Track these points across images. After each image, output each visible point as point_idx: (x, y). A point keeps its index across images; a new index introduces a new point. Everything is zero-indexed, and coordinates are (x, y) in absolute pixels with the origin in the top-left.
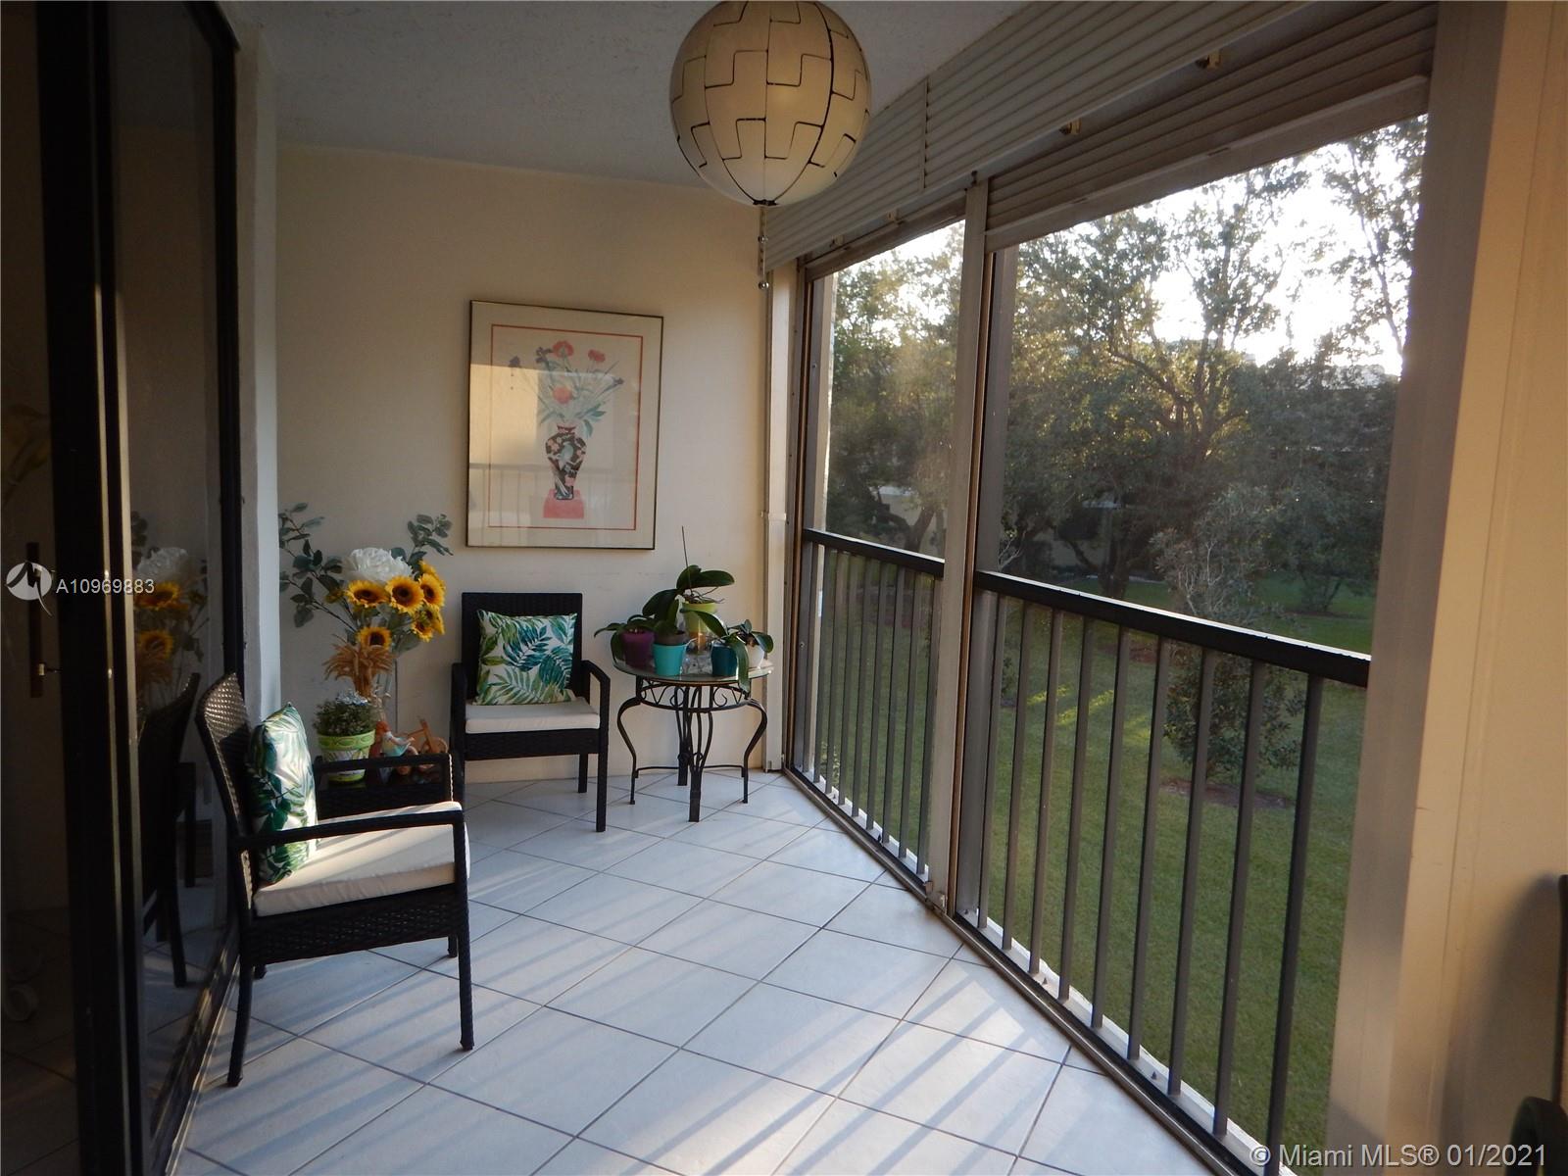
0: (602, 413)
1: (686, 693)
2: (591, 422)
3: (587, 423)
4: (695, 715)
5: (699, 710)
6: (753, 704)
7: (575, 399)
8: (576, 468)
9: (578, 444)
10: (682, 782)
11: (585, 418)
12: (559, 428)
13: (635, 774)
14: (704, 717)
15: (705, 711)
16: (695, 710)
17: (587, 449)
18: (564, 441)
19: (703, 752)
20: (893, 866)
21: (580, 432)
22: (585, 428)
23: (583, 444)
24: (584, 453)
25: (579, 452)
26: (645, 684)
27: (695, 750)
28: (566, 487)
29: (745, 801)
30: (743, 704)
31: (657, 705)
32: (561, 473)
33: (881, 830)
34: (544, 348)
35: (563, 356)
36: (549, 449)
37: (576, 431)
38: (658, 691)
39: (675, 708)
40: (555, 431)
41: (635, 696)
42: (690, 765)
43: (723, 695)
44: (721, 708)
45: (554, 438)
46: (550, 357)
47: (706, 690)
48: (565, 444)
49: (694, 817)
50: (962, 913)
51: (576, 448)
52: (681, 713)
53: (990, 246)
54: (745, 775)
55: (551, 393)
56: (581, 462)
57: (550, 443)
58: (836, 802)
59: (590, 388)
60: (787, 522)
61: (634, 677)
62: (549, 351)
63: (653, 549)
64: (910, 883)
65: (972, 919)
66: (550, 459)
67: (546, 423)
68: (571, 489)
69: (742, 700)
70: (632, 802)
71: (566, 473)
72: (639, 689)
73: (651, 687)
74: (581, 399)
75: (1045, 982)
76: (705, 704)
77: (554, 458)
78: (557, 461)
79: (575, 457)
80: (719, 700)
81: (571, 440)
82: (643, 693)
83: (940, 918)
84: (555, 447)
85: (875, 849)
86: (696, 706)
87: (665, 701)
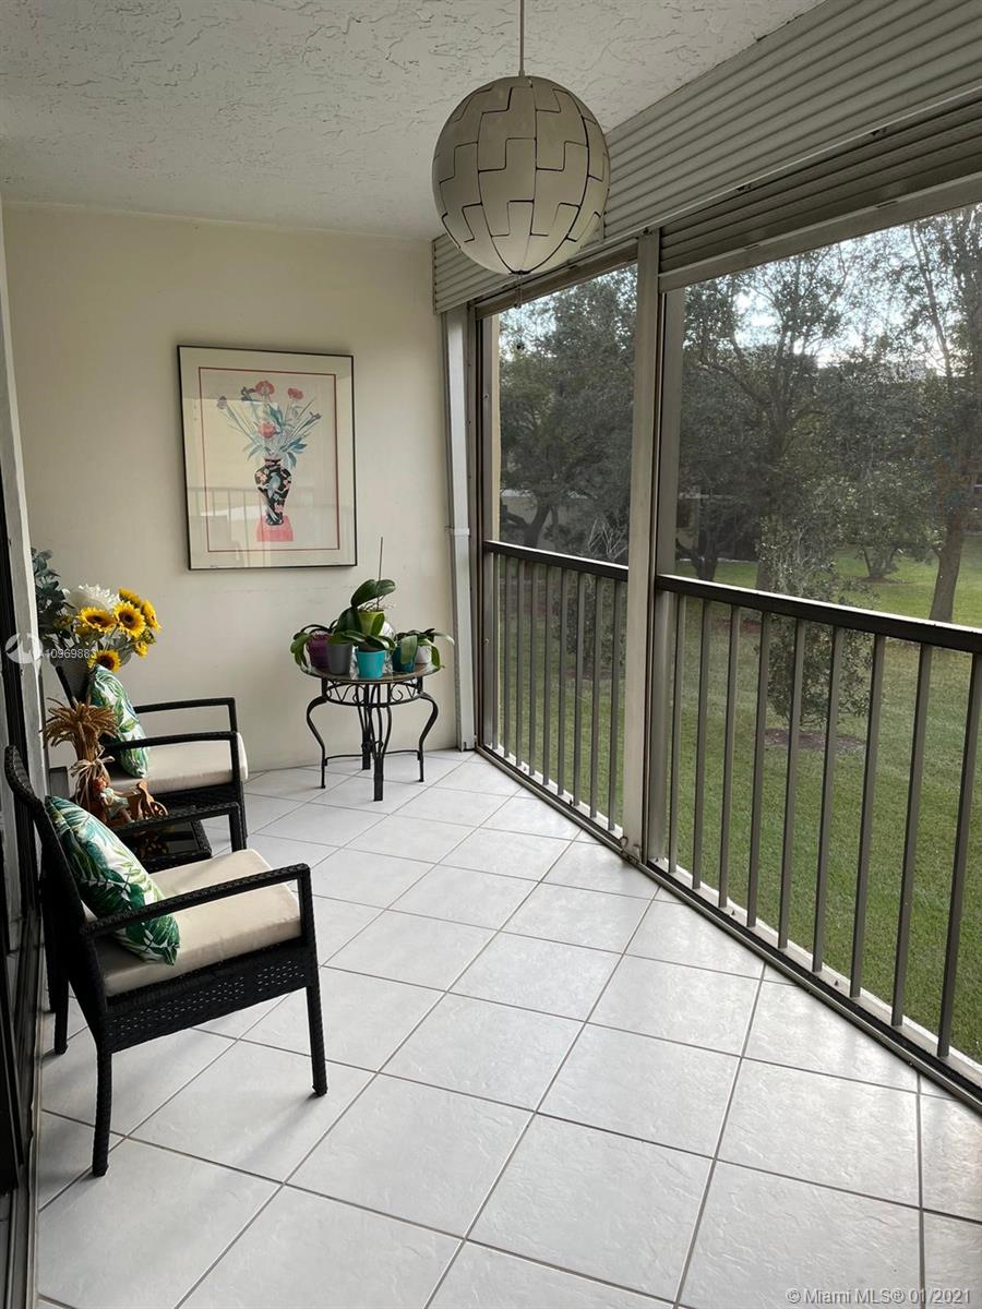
0: (303, 446)
1: (366, 690)
2: (295, 454)
3: (291, 455)
4: (374, 710)
5: (379, 705)
6: (426, 697)
7: (278, 433)
8: (284, 495)
9: (284, 475)
10: (366, 766)
11: (289, 450)
12: (267, 460)
13: (325, 762)
14: (384, 711)
15: (384, 705)
16: (375, 706)
17: (293, 478)
18: (271, 472)
19: (384, 740)
20: (586, 825)
21: (285, 464)
22: (290, 460)
23: (289, 474)
24: (289, 482)
25: (285, 482)
26: (330, 684)
27: (377, 739)
28: (276, 514)
29: (422, 780)
30: (416, 698)
31: (341, 702)
32: (271, 503)
33: (572, 797)
34: (248, 388)
35: (266, 395)
36: (258, 480)
37: (281, 463)
38: (342, 690)
39: (358, 704)
40: (263, 464)
41: (320, 695)
42: (373, 752)
43: (400, 691)
44: (398, 702)
45: (262, 470)
46: (252, 395)
47: (384, 688)
48: (272, 474)
49: (379, 796)
50: (653, 861)
51: (283, 479)
52: (362, 708)
53: (663, 287)
54: (420, 757)
55: (257, 429)
56: (287, 491)
57: (259, 474)
58: (527, 773)
59: (291, 423)
60: (470, 536)
61: (320, 679)
62: (252, 390)
63: (356, 565)
64: (604, 838)
65: (663, 864)
66: (260, 489)
67: (253, 457)
68: (279, 515)
69: (416, 694)
70: (323, 786)
71: (276, 499)
72: (325, 689)
73: (335, 686)
74: (284, 434)
75: (733, 913)
76: (384, 700)
77: (264, 487)
78: (266, 490)
79: (282, 487)
80: (396, 696)
81: (278, 471)
82: (328, 693)
83: (636, 867)
84: (264, 478)
85: (568, 812)
86: (375, 701)
87: (349, 699)
